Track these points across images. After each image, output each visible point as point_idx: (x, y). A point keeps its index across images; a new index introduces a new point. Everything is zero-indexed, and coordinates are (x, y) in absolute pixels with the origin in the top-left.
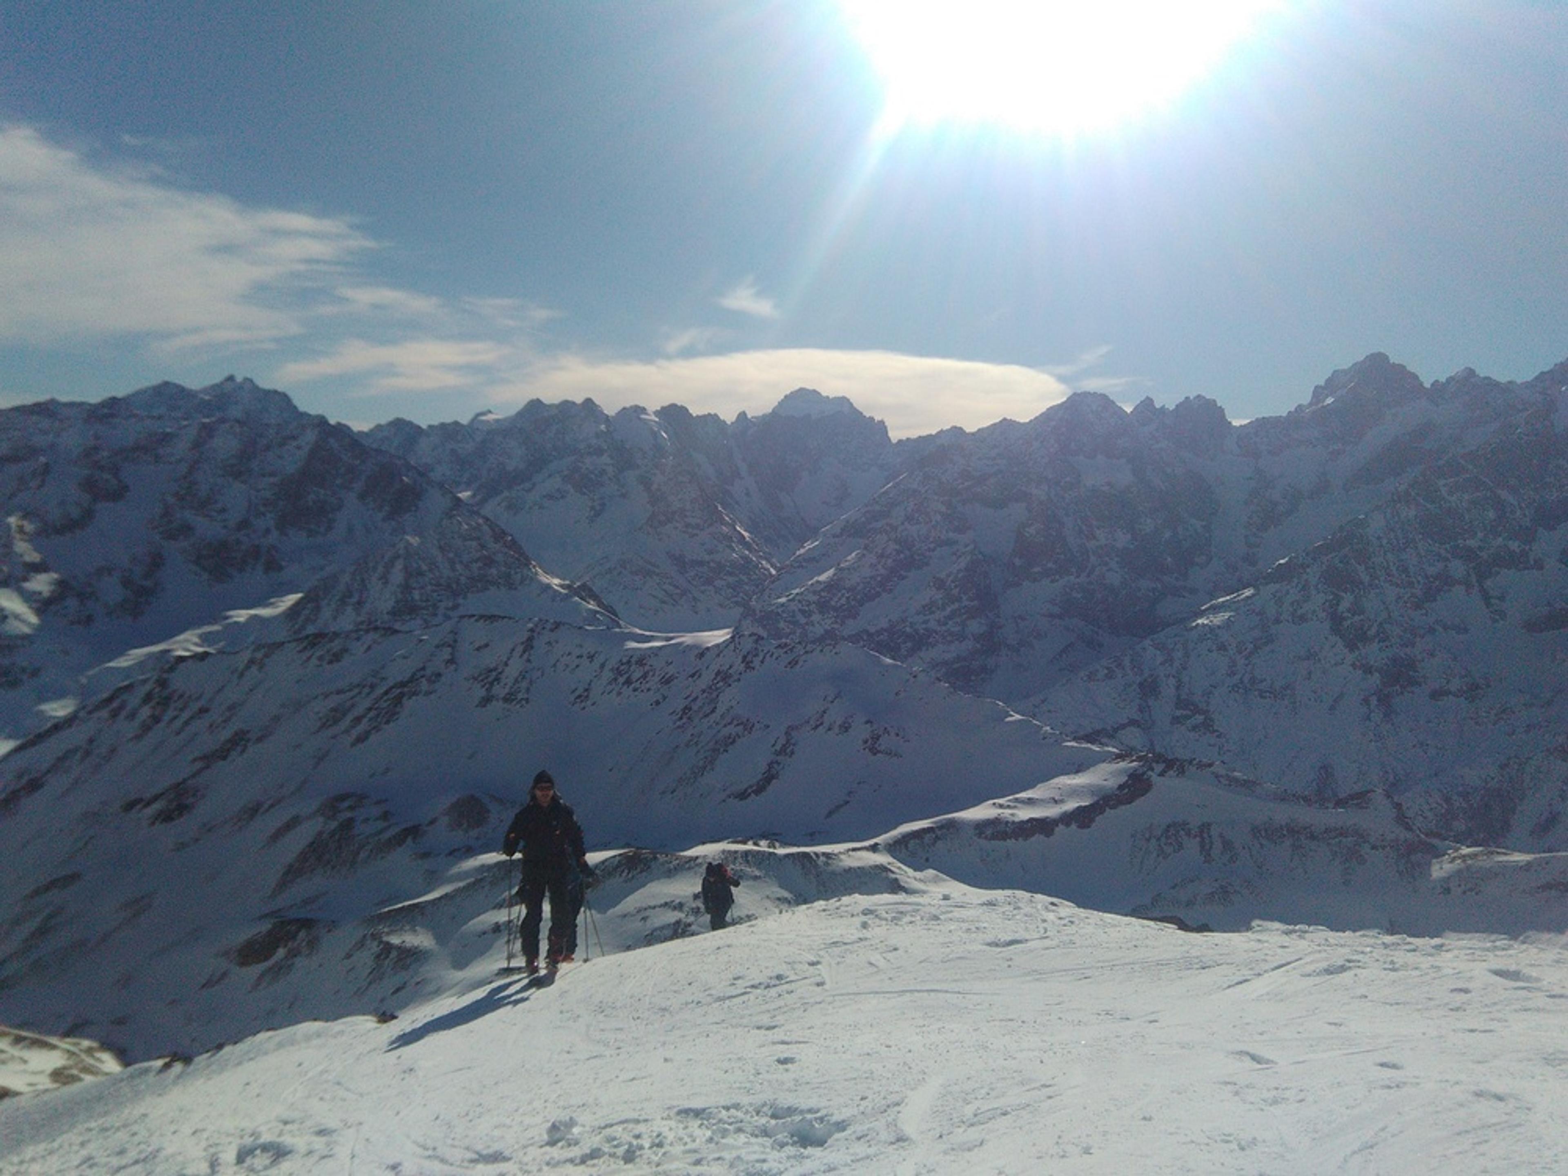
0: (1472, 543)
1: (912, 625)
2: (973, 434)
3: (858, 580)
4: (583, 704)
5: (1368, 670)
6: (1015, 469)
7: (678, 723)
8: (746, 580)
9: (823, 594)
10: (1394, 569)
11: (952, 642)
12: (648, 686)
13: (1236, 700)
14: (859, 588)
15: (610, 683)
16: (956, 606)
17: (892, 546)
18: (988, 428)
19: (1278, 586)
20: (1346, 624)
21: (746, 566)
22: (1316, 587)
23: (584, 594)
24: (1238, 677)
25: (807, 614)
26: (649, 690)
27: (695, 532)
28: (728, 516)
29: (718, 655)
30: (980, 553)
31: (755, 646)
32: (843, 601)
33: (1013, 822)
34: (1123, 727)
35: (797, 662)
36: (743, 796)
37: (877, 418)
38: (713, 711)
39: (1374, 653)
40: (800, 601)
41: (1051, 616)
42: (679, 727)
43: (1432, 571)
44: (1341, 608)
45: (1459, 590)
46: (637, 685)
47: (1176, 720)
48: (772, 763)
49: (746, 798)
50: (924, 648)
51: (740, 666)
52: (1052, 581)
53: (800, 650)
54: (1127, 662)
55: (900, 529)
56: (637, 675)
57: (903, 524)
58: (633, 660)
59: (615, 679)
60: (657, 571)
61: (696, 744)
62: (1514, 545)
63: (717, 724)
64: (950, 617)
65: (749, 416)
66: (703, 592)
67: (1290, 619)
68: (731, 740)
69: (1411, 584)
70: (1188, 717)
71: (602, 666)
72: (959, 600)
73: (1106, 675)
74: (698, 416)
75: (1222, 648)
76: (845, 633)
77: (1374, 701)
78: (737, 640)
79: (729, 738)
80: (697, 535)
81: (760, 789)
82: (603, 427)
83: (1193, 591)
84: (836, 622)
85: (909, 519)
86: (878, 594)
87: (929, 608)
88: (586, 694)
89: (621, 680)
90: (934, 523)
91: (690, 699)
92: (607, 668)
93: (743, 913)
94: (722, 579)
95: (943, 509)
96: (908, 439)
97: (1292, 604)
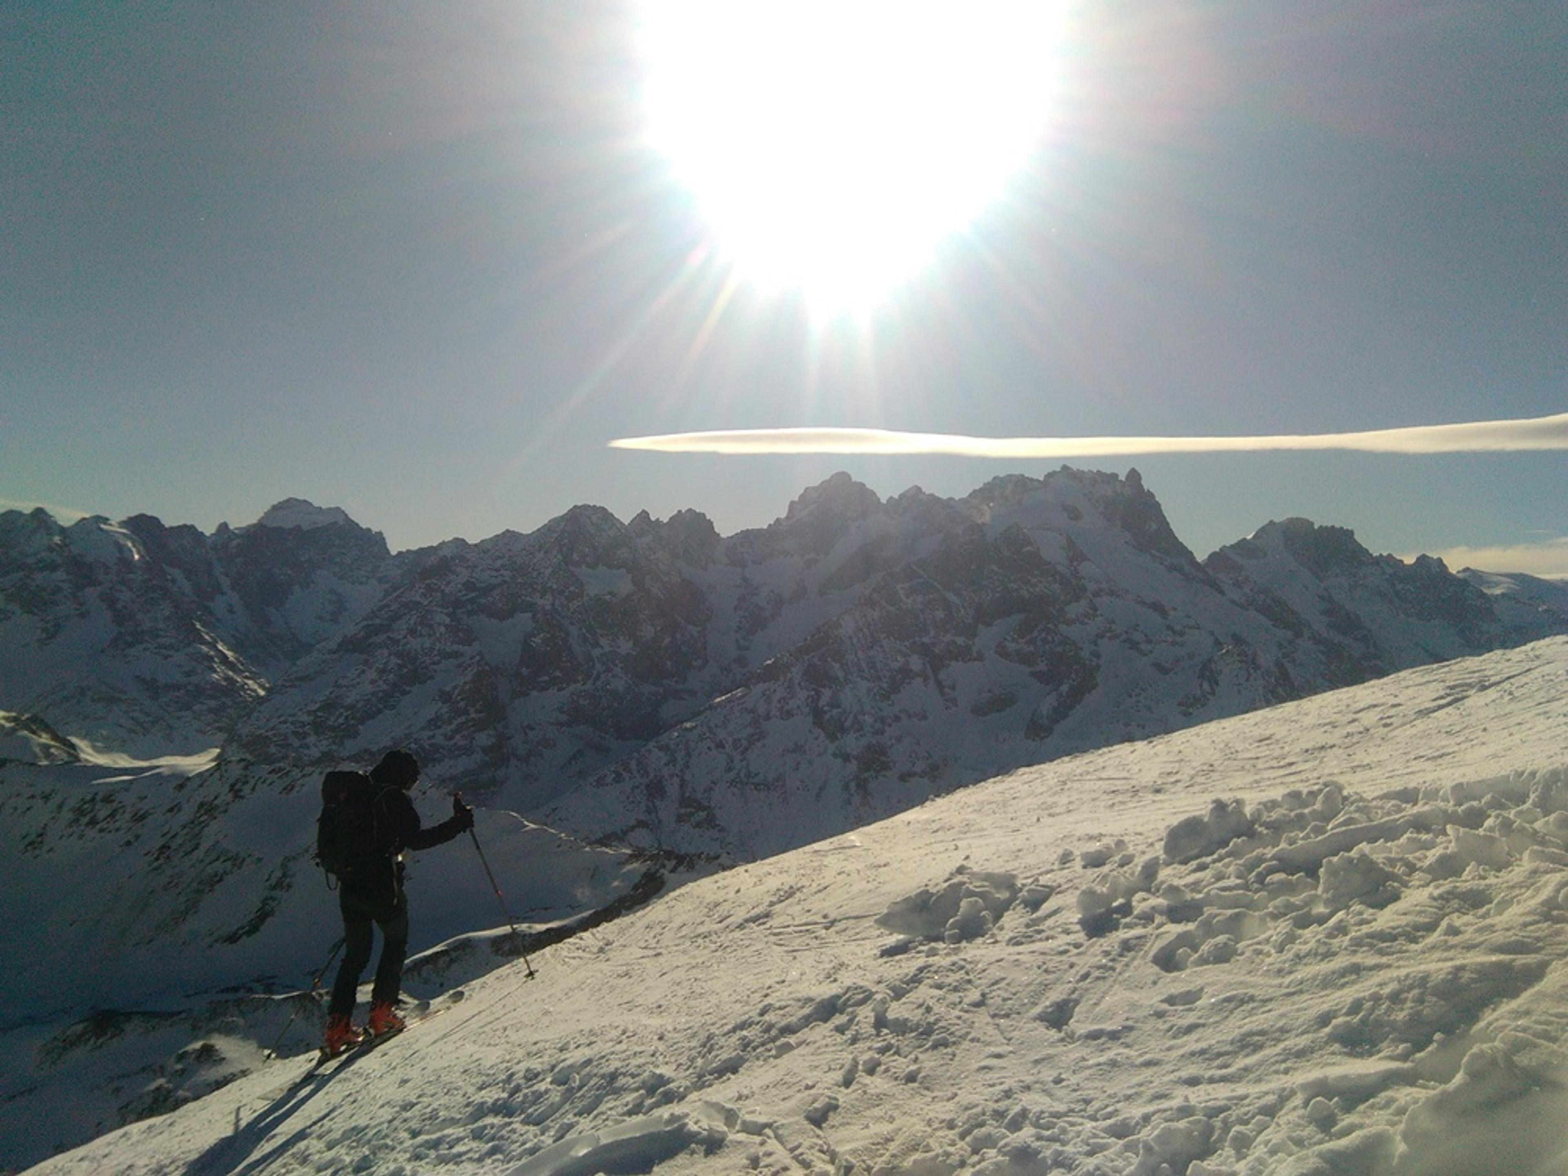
0: (926, 640)
1: (416, 741)
2: (476, 545)
3: (358, 697)
4: (37, 852)
5: (846, 758)
6: (519, 580)
7: (156, 864)
8: (230, 703)
9: (319, 714)
10: (864, 665)
11: (459, 756)
12: (118, 824)
13: (734, 794)
14: (359, 706)
15: (70, 825)
16: (463, 719)
17: (394, 660)
18: (491, 539)
19: (766, 685)
20: (827, 716)
21: (231, 689)
22: (799, 684)
23: (34, 728)
24: (735, 772)
25: (302, 736)
26: (118, 830)
27: (170, 653)
28: (207, 634)
29: (201, 785)
30: (487, 664)
31: (244, 773)
32: (341, 720)
33: (531, 934)
34: (633, 828)
35: (293, 787)
36: (233, 939)
37: (375, 529)
38: (196, 847)
39: (852, 743)
40: (293, 723)
41: (561, 725)
42: (156, 869)
43: (895, 665)
44: (821, 704)
45: (919, 681)
46: (104, 824)
47: (680, 819)
48: (266, 899)
49: (235, 942)
50: (430, 766)
51: (226, 796)
52: (559, 690)
53: (296, 772)
54: (633, 764)
55: (403, 642)
56: (102, 814)
57: (405, 637)
58: (98, 798)
59: (77, 820)
60: (123, 697)
61: (176, 886)
62: (960, 641)
63: (202, 861)
64: (456, 731)
65: (231, 527)
66: (179, 718)
67: (778, 714)
68: (216, 879)
69: (879, 678)
70: (692, 814)
71: (60, 807)
72: (466, 712)
73: (614, 779)
74: (172, 528)
75: (720, 745)
76: (345, 754)
77: (853, 785)
78: (223, 768)
79: (216, 875)
80: (171, 656)
81: (253, 928)
82: (57, 539)
83: (692, 693)
84: (334, 743)
85: (412, 632)
86: (380, 711)
87: (434, 723)
88: (40, 839)
89: (84, 820)
90: (438, 635)
91: (169, 836)
92: (65, 809)
93: (235, 1068)
94: (201, 703)
95: (448, 621)
96: (408, 551)
97: (779, 701)
